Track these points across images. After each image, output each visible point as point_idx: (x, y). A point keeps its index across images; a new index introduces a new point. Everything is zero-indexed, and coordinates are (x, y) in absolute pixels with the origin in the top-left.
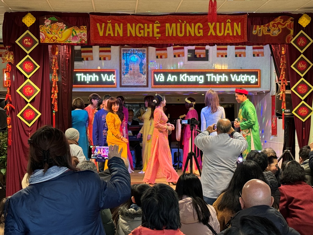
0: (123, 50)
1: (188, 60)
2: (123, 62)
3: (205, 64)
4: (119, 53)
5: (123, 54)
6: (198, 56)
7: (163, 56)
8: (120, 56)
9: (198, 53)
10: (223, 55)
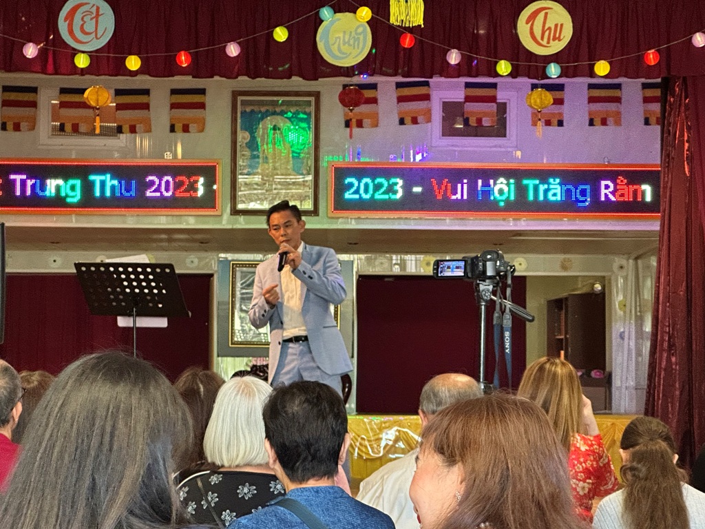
0: (242, 101)
1: (443, 135)
2: (243, 137)
3: (495, 146)
4: (230, 110)
5: (242, 113)
6: (473, 122)
7: (366, 122)
8: (234, 120)
9: (473, 113)
10: (550, 120)
